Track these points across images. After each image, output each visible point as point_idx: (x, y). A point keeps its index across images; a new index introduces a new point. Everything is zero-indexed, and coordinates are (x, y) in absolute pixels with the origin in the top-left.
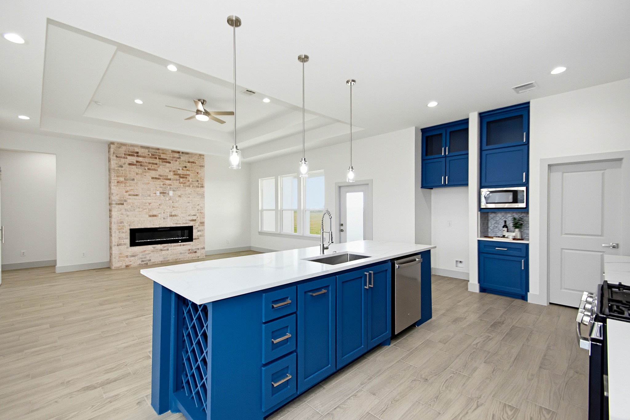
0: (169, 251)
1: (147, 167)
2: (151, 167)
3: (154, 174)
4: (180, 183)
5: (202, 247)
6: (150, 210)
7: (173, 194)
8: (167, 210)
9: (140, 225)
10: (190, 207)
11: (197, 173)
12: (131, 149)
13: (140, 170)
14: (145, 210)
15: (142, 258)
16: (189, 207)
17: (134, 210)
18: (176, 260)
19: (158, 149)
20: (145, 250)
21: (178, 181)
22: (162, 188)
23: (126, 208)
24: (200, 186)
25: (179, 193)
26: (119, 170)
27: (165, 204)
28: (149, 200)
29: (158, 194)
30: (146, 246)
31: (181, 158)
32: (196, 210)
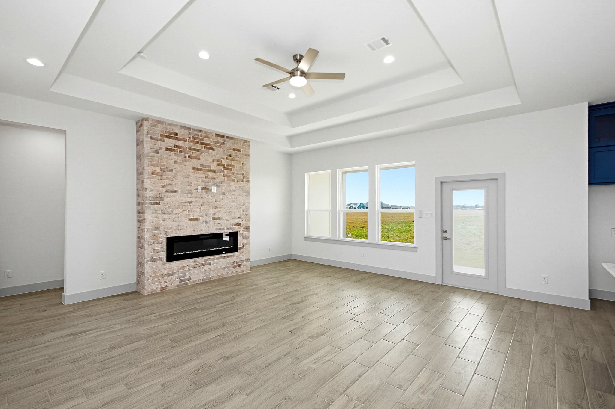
0: (212, 265)
1: (188, 154)
2: (192, 154)
3: (195, 163)
4: (224, 176)
5: (247, 258)
6: (190, 212)
7: (216, 191)
8: (210, 212)
9: (179, 232)
10: (234, 208)
11: (242, 164)
12: (169, 129)
13: (179, 158)
14: (185, 212)
15: (181, 277)
16: (233, 208)
17: (172, 212)
18: (219, 277)
19: (201, 131)
20: (184, 265)
21: (222, 174)
22: (204, 182)
23: (162, 209)
24: (245, 180)
25: (223, 189)
26: (153, 157)
27: (207, 204)
28: (189, 199)
29: (200, 190)
30: (186, 260)
31: (225, 144)
32: (241, 212)
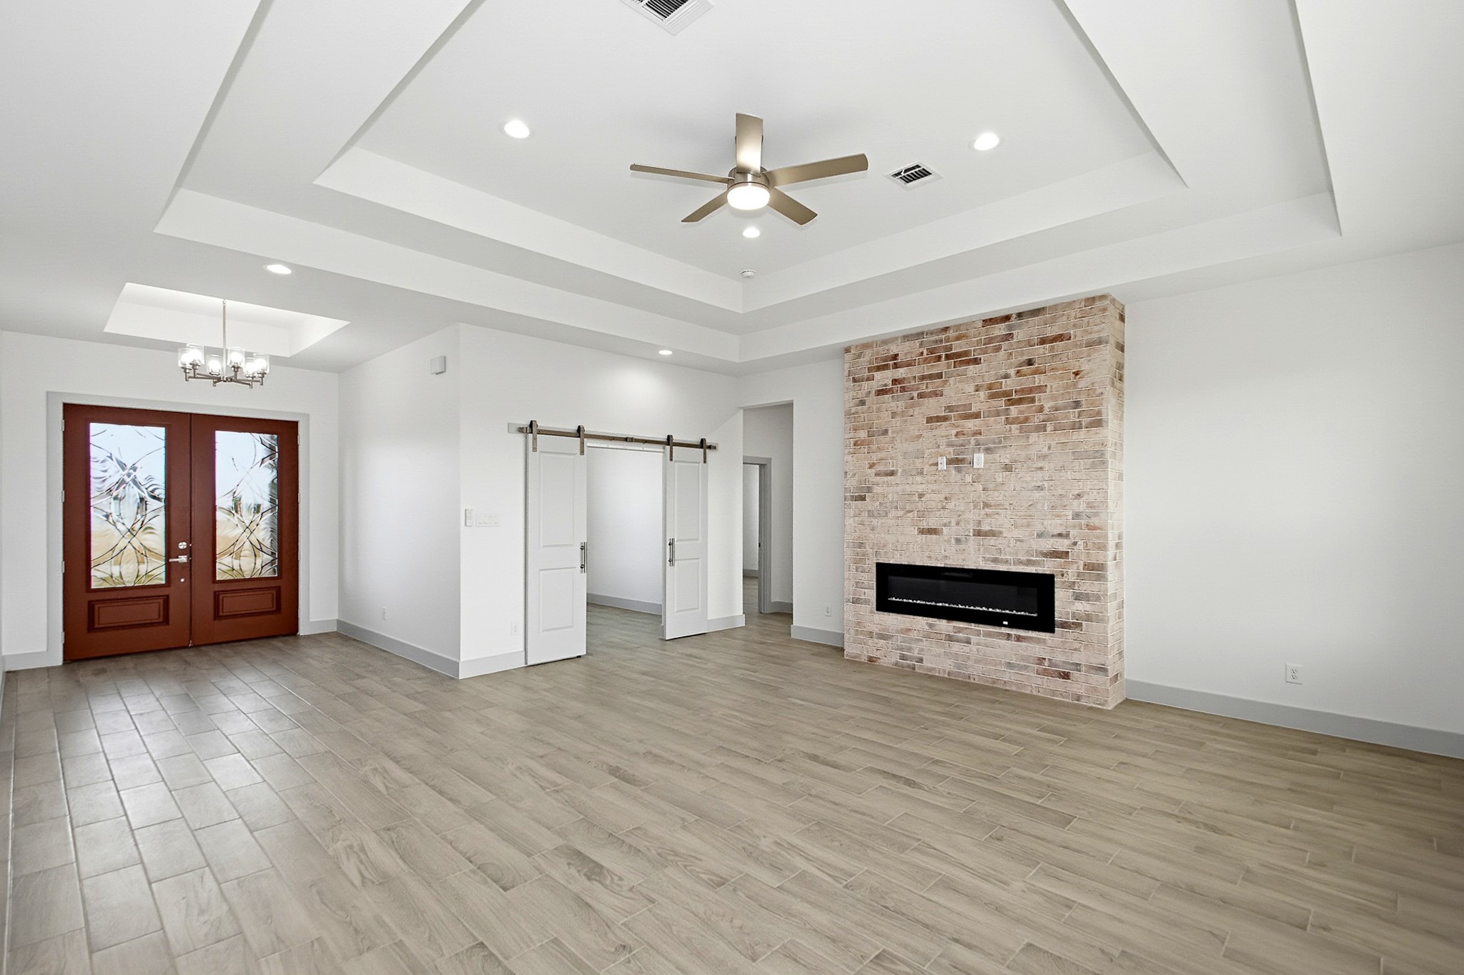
0: (973, 648)
1: (917, 389)
2: (927, 387)
3: (933, 406)
4: (1008, 421)
6: (922, 515)
7: (985, 463)
8: (967, 516)
9: (899, 555)
10: (1042, 507)
11: (1073, 376)
12: (882, 351)
13: (900, 403)
14: (910, 515)
15: (902, 649)
16: (1039, 506)
17: (886, 513)
19: (946, 329)
20: (908, 626)
21: (1004, 418)
22: (952, 446)
23: (870, 508)
24: (1085, 421)
25: (1004, 457)
26: (857, 413)
27: (961, 496)
28: (920, 486)
29: (943, 465)
30: (912, 617)
31: (1012, 337)
32: (1071, 517)
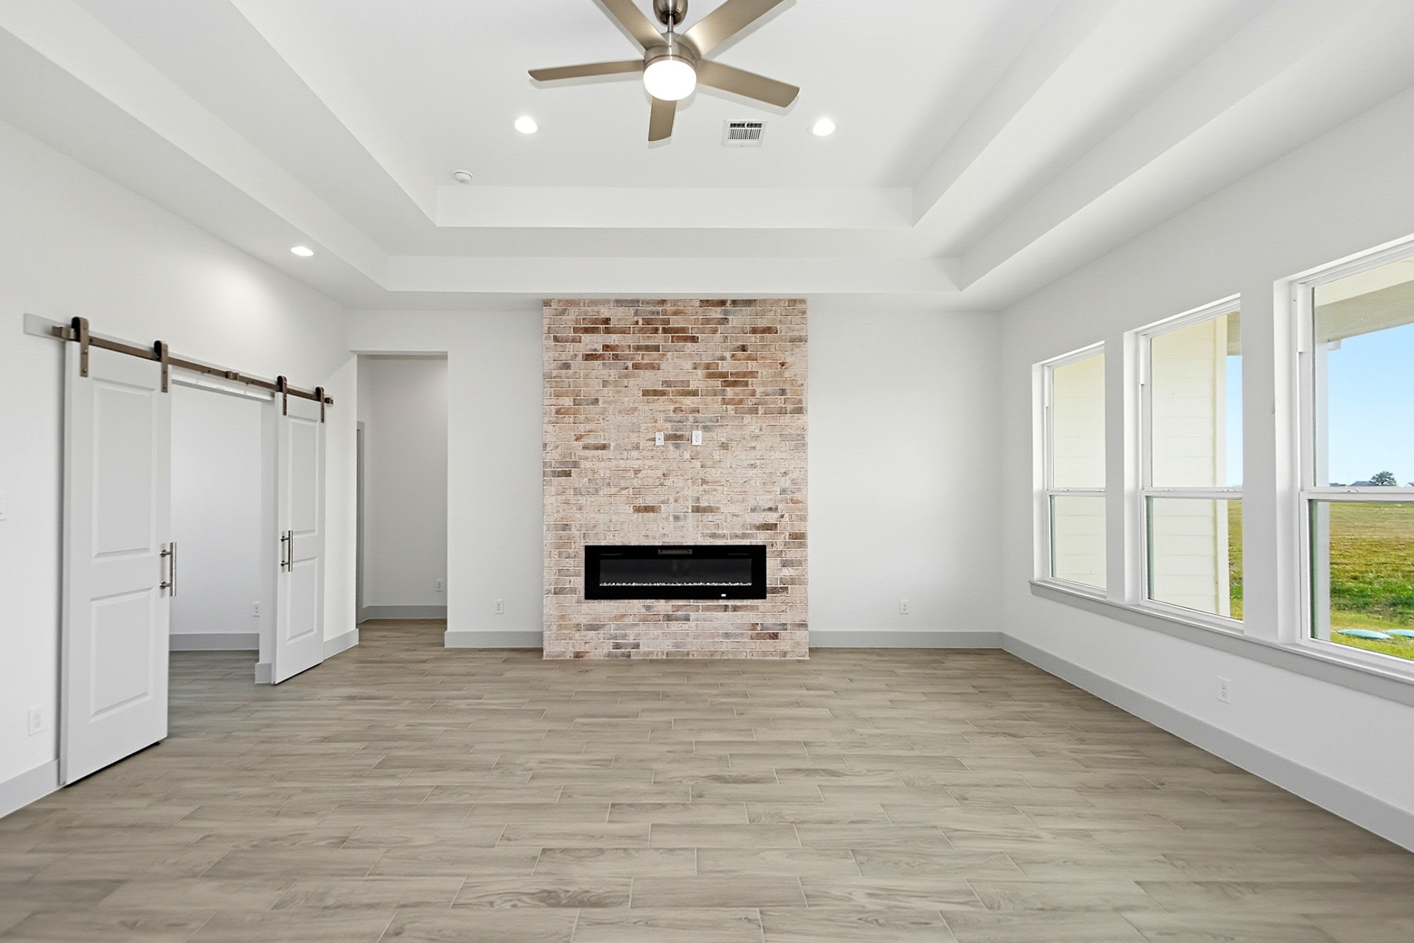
0: (692, 624)
1: (632, 359)
2: (643, 359)
3: (648, 379)
4: (724, 402)
5: (797, 620)
7: (703, 440)
8: (686, 493)
9: (611, 537)
10: (756, 483)
11: (780, 366)
12: (591, 311)
13: (612, 372)
14: (624, 492)
15: (615, 637)
16: (753, 482)
17: (597, 491)
18: (712, 655)
19: (663, 302)
20: (622, 611)
21: (720, 398)
22: (670, 421)
23: (577, 485)
24: (790, 407)
25: (721, 435)
26: (560, 377)
27: (679, 473)
28: (635, 462)
29: (660, 441)
30: (627, 601)
31: (728, 322)
32: (778, 493)
